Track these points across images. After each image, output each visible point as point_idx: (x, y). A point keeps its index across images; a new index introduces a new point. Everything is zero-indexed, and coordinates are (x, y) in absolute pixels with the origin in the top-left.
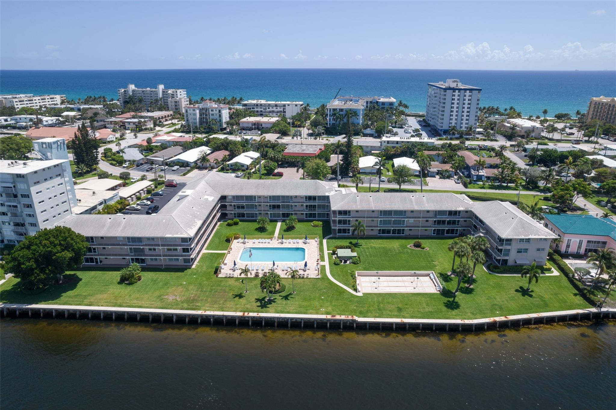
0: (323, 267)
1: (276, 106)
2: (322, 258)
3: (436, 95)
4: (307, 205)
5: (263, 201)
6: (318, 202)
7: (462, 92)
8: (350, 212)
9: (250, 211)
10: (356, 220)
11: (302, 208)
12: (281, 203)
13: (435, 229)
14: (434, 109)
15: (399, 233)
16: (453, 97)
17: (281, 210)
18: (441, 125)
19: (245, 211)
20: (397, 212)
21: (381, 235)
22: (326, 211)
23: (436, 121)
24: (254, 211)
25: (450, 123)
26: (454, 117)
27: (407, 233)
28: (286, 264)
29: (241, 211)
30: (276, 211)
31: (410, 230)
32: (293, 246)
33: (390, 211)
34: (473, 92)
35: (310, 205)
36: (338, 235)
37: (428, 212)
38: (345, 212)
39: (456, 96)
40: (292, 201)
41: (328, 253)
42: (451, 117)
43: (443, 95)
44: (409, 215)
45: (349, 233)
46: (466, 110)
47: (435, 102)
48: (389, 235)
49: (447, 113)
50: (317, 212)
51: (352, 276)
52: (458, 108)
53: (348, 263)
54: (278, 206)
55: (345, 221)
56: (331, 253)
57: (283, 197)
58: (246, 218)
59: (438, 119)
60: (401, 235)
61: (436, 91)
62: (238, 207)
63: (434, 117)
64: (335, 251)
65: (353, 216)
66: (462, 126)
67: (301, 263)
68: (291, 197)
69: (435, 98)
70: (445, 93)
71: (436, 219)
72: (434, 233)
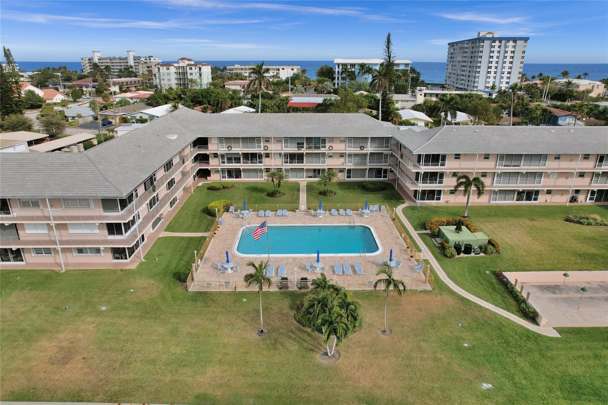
3: (466, 50)
4: (350, 155)
5: (274, 148)
6: (369, 149)
7: (503, 42)
8: (444, 157)
9: (249, 166)
10: (455, 174)
11: (342, 160)
12: (304, 151)
13: (596, 189)
14: (464, 69)
15: (529, 198)
16: (492, 49)
17: (305, 164)
18: (476, 85)
19: (241, 166)
20: (530, 157)
21: (497, 202)
22: (383, 166)
23: (466, 83)
24: (257, 166)
25: (486, 82)
26: (492, 75)
27: (542, 199)
28: (342, 258)
29: (234, 165)
30: (296, 165)
31: (549, 192)
32: (343, 222)
33: (519, 157)
34: (518, 42)
35: (356, 155)
36: (419, 202)
37: (586, 157)
38: (435, 159)
39: (496, 47)
40: (325, 147)
41: (420, 235)
42: (489, 75)
43: (479, 47)
44: (551, 165)
45: (439, 199)
46: (507, 65)
47: (465, 59)
48: (512, 202)
49: (483, 70)
50: (368, 167)
51: (505, 284)
52: (497, 63)
53: (473, 254)
54: (299, 157)
55: (432, 177)
56: (428, 234)
57: (309, 139)
58: (244, 179)
59: (470, 79)
60: (533, 202)
61: (466, 46)
62: (230, 160)
63: (462, 78)
64: (437, 230)
65: (450, 166)
66: (501, 85)
67: (375, 257)
68: (324, 140)
69: (465, 55)
70: (482, 44)
71: (601, 171)
72: (591, 199)
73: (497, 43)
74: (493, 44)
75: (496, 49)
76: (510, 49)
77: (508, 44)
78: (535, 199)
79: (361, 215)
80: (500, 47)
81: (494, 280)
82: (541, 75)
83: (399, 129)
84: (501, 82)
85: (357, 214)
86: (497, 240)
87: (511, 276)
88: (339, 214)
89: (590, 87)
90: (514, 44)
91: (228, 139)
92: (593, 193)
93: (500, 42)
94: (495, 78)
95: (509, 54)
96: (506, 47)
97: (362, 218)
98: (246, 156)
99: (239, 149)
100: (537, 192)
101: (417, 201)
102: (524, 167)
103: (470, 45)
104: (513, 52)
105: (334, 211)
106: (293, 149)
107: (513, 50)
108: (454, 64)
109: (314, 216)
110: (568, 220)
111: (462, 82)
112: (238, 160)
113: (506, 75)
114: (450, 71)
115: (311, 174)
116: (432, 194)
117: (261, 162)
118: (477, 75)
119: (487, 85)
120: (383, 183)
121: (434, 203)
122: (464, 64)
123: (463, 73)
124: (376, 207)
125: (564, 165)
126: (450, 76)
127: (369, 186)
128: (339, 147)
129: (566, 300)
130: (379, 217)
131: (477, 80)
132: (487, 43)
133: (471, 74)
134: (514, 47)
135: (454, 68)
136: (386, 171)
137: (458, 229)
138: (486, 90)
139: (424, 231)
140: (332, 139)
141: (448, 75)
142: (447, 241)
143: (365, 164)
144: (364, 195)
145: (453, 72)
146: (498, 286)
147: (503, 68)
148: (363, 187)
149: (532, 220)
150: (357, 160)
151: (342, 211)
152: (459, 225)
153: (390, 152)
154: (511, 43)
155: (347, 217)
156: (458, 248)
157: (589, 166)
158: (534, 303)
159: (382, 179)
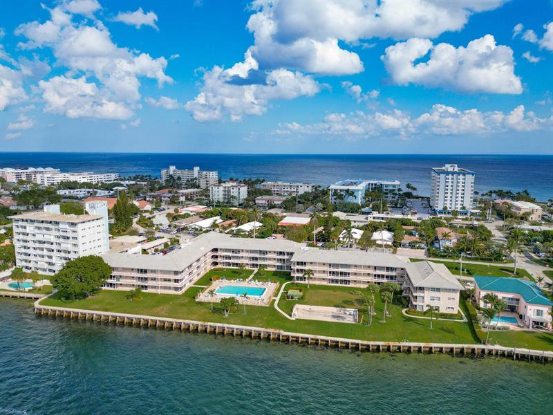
0: (274, 301)
1: (291, 186)
2: (276, 295)
4: (278, 259)
5: (245, 254)
6: (286, 257)
8: (305, 263)
11: (274, 261)
12: (258, 256)
13: (376, 282)
17: (259, 262)
20: (343, 265)
25: (445, 204)
26: (449, 199)
27: (351, 284)
29: (228, 261)
30: (254, 262)
31: (355, 282)
32: (258, 286)
33: (338, 265)
36: (296, 281)
37: (369, 267)
39: (450, 179)
40: (267, 255)
42: (446, 199)
44: (353, 269)
45: (305, 281)
46: (460, 192)
49: (441, 195)
52: (452, 190)
53: (294, 299)
54: (256, 259)
55: (301, 271)
57: (260, 251)
58: (232, 267)
62: (226, 258)
64: (288, 291)
65: (309, 267)
68: (267, 252)
73: (450, 176)
74: (447, 177)
77: (459, 177)
79: (267, 284)
80: (453, 179)
81: (290, 307)
84: (457, 204)
87: (296, 305)
89: (530, 210)
90: (463, 177)
93: (453, 175)
95: (461, 184)
96: (457, 179)
99: (230, 254)
100: (349, 281)
102: (341, 270)
106: (253, 255)
107: (463, 181)
109: (250, 283)
112: (230, 259)
113: (460, 199)
116: (302, 279)
128: (273, 256)
130: (274, 286)
132: (442, 176)
140: (270, 252)
147: (457, 194)
157: (371, 271)
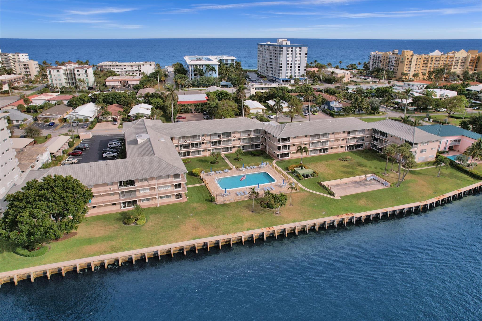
1: (132, 66)
3: (271, 51)
4: (243, 139)
5: (207, 139)
6: (252, 135)
7: (294, 48)
8: (289, 138)
9: (195, 149)
10: (294, 145)
11: (239, 141)
12: (222, 139)
13: (348, 145)
14: (271, 63)
15: (324, 152)
16: (288, 53)
17: (222, 145)
18: (280, 75)
19: (191, 149)
20: (323, 135)
21: (312, 155)
22: (258, 142)
23: (274, 73)
24: (199, 149)
25: (286, 73)
26: (289, 68)
27: (329, 151)
28: (264, 185)
29: (187, 150)
30: (218, 147)
31: (332, 148)
32: (254, 172)
33: (319, 135)
34: (302, 48)
35: (245, 139)
36: (281, 159)
37: (344, 132)
38: (286, 140)
39: (290, 51)
40: (230, 136)
41: (287, 173)
42: (287, 69)
43: (280, 51)
44: (331, 136)
45: (288, 156)
46: (298, 62)
47: (271, 57)
48: (317, 154)
49: (284, 65)
50: (252, 144)
51: (323, 186)
52: (292, 61)
53: (309, 178)
54: (219, 143)
55: (285, 147)
56: (290, 172)
57: (223, 134)
58: (192, 156)
59: (276, 70)
60: (326, 153)
61: (271, 49)
62: (184, 147)
63: (271, 69)
64: (294, 170)
65: (292, 141)
66: (295, 75)
67: (275, 183)
68: (230, 133)
69: (271, 54)
70: (281, 49)
71: (349, 138)
72: (347, 149)
73: (290, 49)
74: (288, 49)
75: (290, 52)
76: (298, 52)
77: (297, 49)
78: (327, 152)
79: (260, 168)
80: (292, 51)
81: (319, 185)
82: (316, 61)
83: (264, 124)
84: (295, 73)
85: (258, 167)
86: (316, 171)
87: (324, 183)
88: (251, 168)
89: (343, 75)
90: (300, 49)
91: (183, 138)
92: (348, 146)
93: (292, 48)
94: (291, 70)
95: (298, 56)
96: (296, 51)
97: (261, 169)
98: (193, 145)
99: (190, 141)
100: (327, 149)
101: (280, 158)
102: (321, 139)
103: (274, 48)
104: (300, 54)
105: (247, 167)
106: (216, 139)
107: (300, 53)
108: (263, 58)
109: (241, 170)
110: (340, 160)
111: (271, 72)
112: (188, 147)
113: (297, 68)
114: (261, 62)
115: (225, 150)
116: (285, 155)
117: (200, 147)
118: (281, 69)
119: (287, 75)
120: (259, 150)
121: (286, 158)
122: (271, 60)
123: (271, 66)
124: (265, 163)
125: (336, 136)
126: (261, 66)
127: (255, 153)
128: (238, 136)
129: (342, 188)
130: (268, 167)
131: (280, 72)
132: (284, 49)
133: (276, 67)
134: (300, 51)
135: (264, 61)
136: (259, 145)
137: (302, 169)
138: (287, 78)
139: (288, 171)
140: (234, 133)
141: (260, 65)
142: (299, 174)
143: (250, 143)
144: (255, 158)
145: (263, 64)
146: (321, 187)
147: (295, 64)
148: (252, 154)
149: (327, 161)
150: (247, 140)
151: (251, 167)
152: (302, 167)
153: (262, 136)
154: (298, 49)
155: (255, 169)
156: (303, 176)
157: (345, 135)
158: (333, 190)
159: (258, 149)
